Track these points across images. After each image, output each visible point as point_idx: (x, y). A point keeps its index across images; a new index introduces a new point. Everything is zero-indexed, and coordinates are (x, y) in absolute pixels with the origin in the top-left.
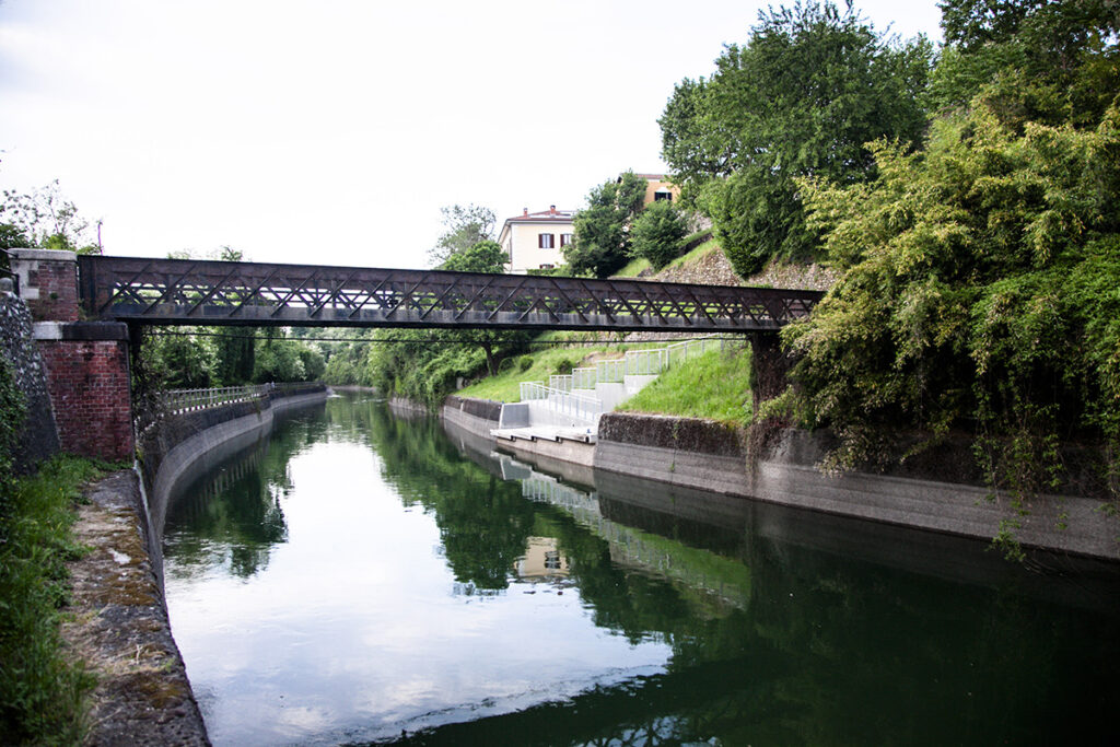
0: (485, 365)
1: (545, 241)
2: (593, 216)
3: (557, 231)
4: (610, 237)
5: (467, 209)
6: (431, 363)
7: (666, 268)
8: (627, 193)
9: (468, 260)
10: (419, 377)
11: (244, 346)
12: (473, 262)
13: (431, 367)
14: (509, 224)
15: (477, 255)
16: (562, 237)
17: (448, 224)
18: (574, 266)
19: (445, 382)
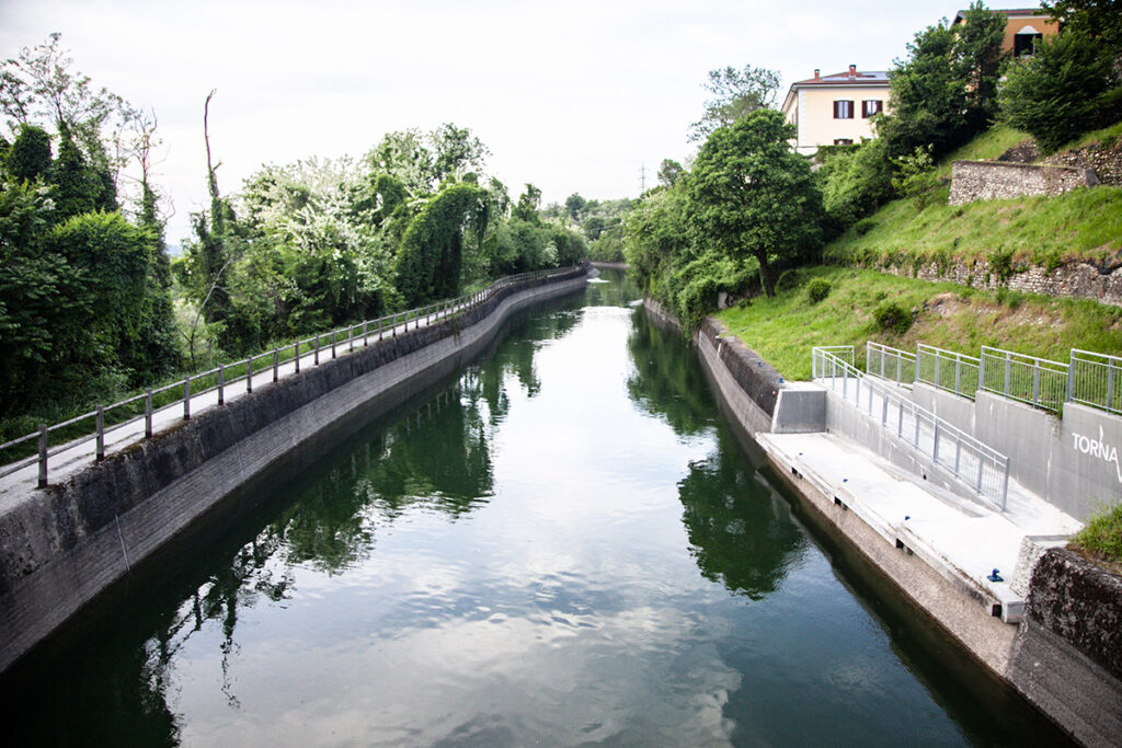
0: (758, 276)
1: (842, 110)
2: (920, 71)
3: (857, 97)
4: (948, 100)
5: (742, 72)
6: (688, 267)
7: (1069, 147)
8: (972, 38)
9: (737, 135)
10: (674, 282)
11: (445, 248)
12: (744, 138)
13: (689, 271)
14: (796, 89)
15: (751, 128)
16: (864, 103)
17: (718, 91)
18: (891, 143)
19: (703, 298)
